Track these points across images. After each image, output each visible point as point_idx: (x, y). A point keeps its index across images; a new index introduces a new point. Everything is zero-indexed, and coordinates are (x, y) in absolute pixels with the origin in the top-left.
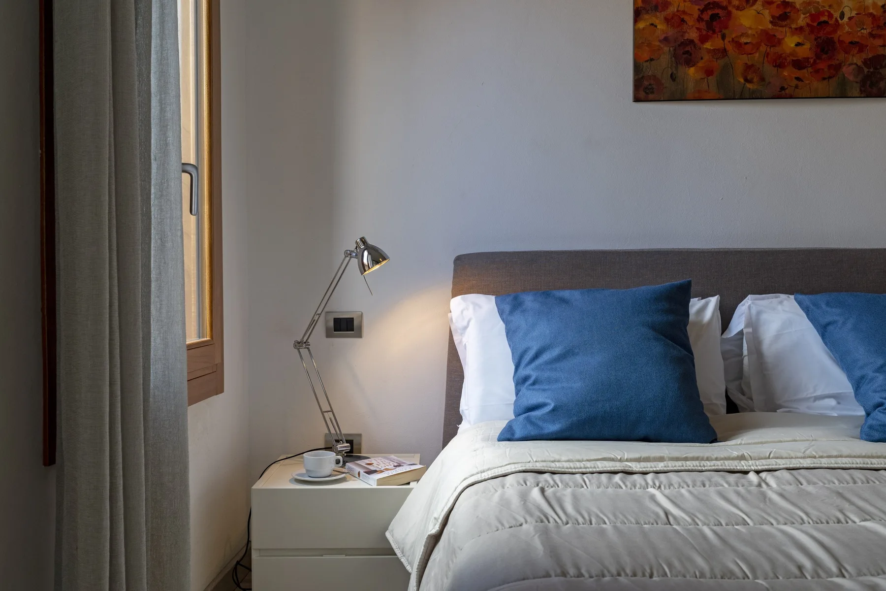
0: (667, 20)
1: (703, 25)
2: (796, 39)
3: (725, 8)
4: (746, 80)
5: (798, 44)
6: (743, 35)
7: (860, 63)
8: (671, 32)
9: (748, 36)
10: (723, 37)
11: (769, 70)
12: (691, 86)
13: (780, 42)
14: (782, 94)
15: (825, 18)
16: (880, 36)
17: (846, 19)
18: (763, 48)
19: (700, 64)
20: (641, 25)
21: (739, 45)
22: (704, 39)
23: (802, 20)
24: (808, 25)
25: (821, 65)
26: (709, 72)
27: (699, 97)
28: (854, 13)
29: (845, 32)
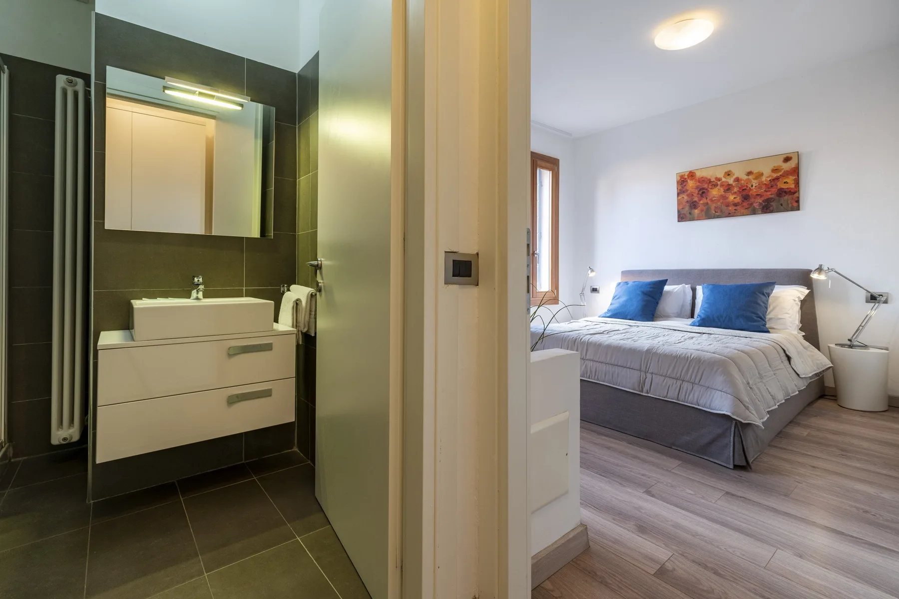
0: (687, 195)
1: (699, 196)
2: (734, 196)
3: (706, 189)
4: (716, 212)
5: (735, 198)
6: (714, 197)
7: (761, 201)
8: (689, 199)
9: (715, 197)
10: (707, 198)
11: (724, 208)
12: (696, 216)
13: (727, 198)
14: (729, 215)
15: (745, 188)
16: (770, 191)
17: (754, 187)
18: (721, 201)
19: (699, 208)
20: (680, 198)
21: (712, 200)
22: (700, 200)
23: (736, 190)
24: (738, 191)
25: (745, 204)
26: (702, 211)
27: (699, 219)
28: (757, 184)
29: (754, 191)
